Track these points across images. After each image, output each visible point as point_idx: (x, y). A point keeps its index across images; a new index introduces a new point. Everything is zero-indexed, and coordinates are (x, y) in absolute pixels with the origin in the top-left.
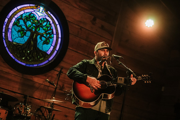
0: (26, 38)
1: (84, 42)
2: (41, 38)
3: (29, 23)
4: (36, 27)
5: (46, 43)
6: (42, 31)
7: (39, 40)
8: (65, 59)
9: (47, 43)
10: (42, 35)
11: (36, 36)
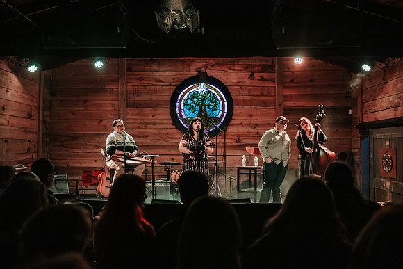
0: (197, 112)
1: (248, 97)
2: (209, 108)
3: (195, 100)
4: (203, 100)
5: (214, 110)
6: (208, 102)
7: (208, 110)
8: (233, 118)
9: (216, 110)
10: (209, 105)
11: (205, 108)
